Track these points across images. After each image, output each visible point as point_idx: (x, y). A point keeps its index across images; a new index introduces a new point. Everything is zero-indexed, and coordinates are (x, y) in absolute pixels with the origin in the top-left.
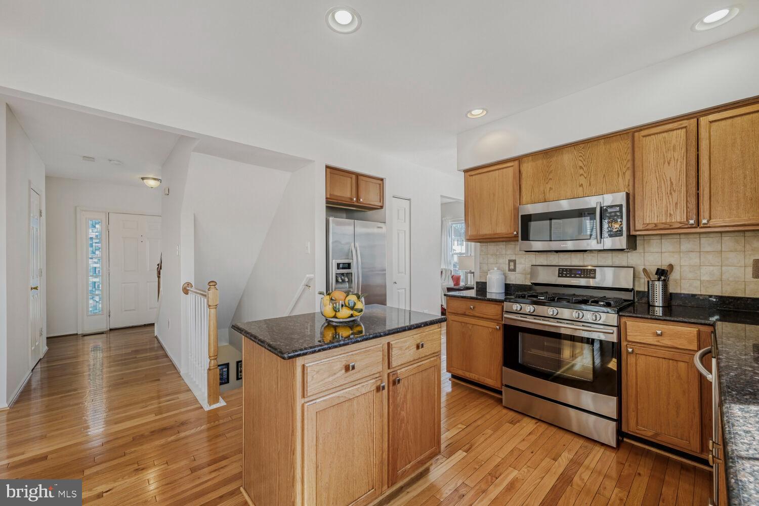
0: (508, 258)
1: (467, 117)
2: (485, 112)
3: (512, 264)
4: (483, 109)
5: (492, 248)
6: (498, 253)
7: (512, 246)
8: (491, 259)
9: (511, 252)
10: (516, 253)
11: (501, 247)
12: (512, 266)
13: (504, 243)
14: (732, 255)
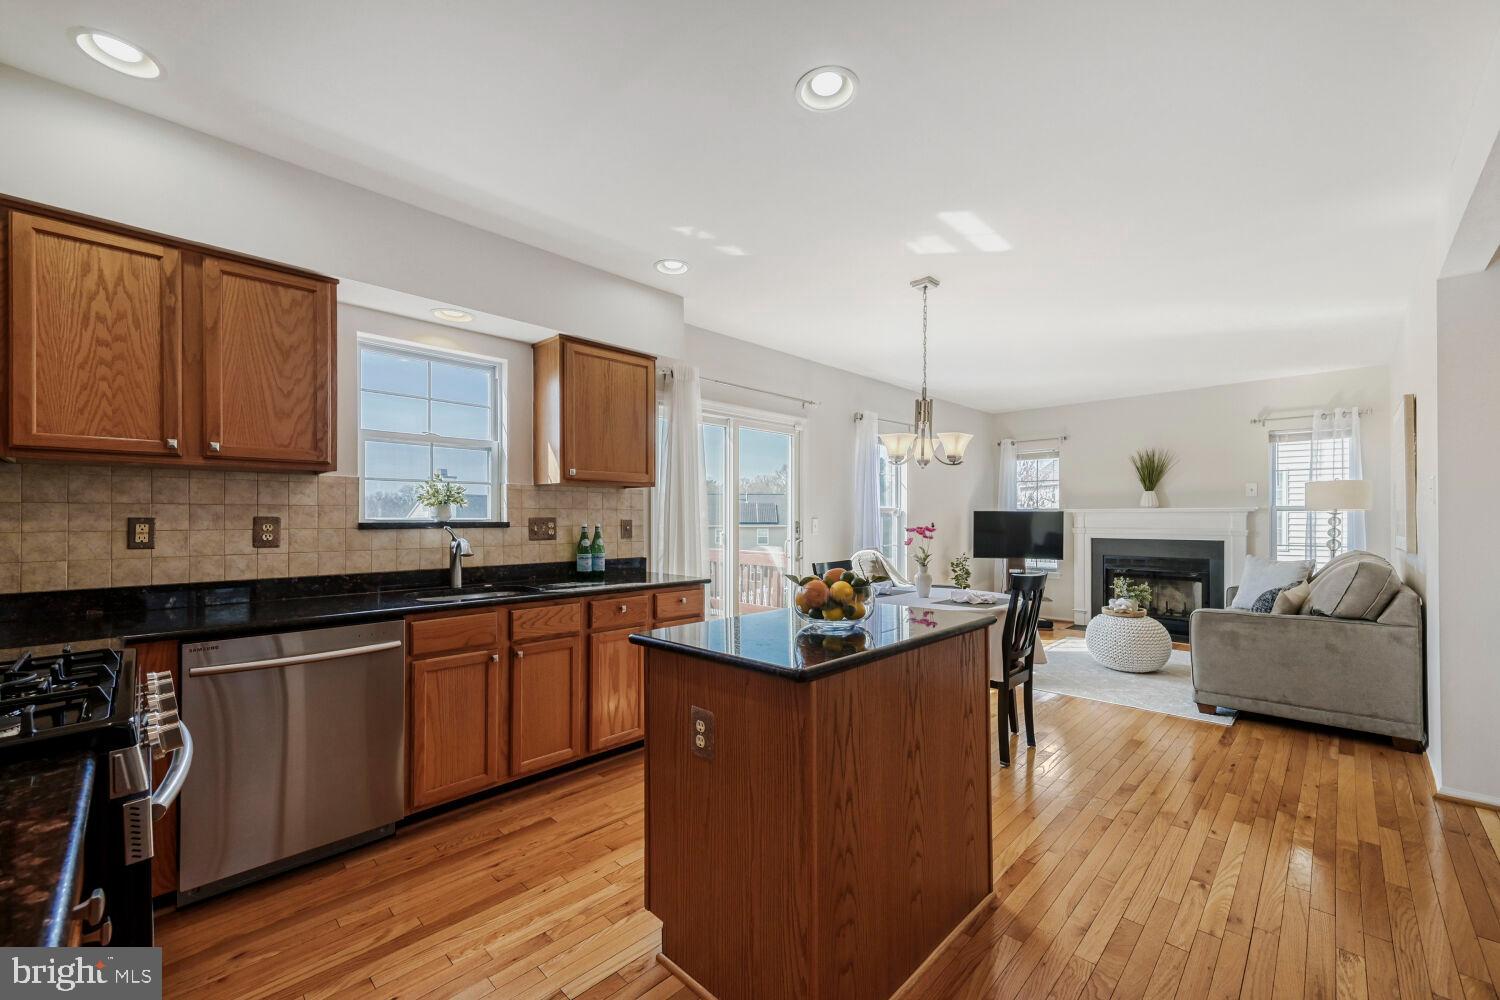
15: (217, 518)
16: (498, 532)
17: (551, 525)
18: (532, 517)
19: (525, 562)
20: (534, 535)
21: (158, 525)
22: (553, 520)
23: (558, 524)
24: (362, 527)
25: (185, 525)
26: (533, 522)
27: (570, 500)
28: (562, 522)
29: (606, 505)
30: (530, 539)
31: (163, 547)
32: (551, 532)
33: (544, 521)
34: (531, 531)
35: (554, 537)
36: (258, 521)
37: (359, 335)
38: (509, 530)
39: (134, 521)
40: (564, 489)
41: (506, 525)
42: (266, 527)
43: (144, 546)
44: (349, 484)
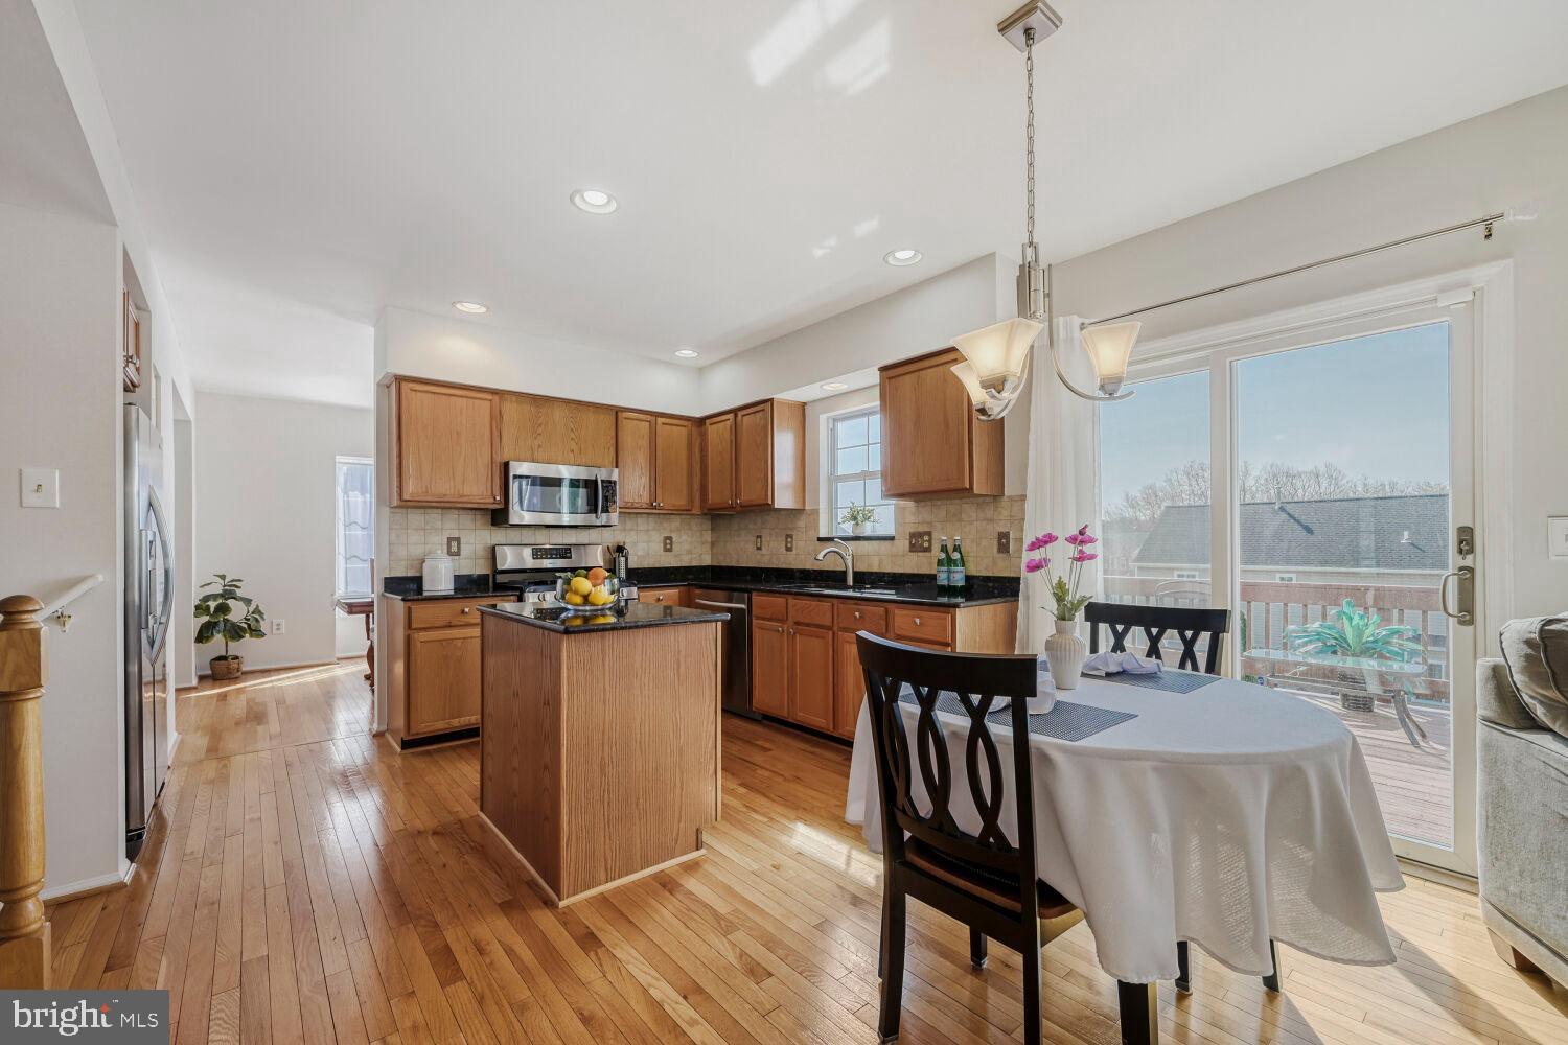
0: (448, 534)
1: (456, 308)
2: (485, 310)
3: (454, 544)
4: (482, 306)
5: (416, 518)
6: (428, 527)
7: (453, 516)
8: (415, 538)
9: (452, 524)
10: (461, 527)
11: (435, 517)
12: (453, 547)
13: (440, 511)
14: (653, 533)
15: (776, 536)
16: (888, 545)
17: (926, 538)
18: (912, 530)
19: (905, 571)
20: (913, 548)
21: (763, 539)
22: (929, 534)
23: (933, 537)
24: (820, 540)
25: (767, 539)
26: (913, 535)
27: (944, 513)
28: (936, 535)
29: (982, 516)
30: (911, 551)
31: (764, 550)
32: (926, 545)
33: (920, 535)
34: (911, 543)
35: (928, 550)
36: (788, 536)
37: (823, 418)
38: (896, 542)
39: (758, 537)
40: (939, 502)
41: (892, 539)
42: (789, 540)
43: (759, 548)
44: (816, 512)
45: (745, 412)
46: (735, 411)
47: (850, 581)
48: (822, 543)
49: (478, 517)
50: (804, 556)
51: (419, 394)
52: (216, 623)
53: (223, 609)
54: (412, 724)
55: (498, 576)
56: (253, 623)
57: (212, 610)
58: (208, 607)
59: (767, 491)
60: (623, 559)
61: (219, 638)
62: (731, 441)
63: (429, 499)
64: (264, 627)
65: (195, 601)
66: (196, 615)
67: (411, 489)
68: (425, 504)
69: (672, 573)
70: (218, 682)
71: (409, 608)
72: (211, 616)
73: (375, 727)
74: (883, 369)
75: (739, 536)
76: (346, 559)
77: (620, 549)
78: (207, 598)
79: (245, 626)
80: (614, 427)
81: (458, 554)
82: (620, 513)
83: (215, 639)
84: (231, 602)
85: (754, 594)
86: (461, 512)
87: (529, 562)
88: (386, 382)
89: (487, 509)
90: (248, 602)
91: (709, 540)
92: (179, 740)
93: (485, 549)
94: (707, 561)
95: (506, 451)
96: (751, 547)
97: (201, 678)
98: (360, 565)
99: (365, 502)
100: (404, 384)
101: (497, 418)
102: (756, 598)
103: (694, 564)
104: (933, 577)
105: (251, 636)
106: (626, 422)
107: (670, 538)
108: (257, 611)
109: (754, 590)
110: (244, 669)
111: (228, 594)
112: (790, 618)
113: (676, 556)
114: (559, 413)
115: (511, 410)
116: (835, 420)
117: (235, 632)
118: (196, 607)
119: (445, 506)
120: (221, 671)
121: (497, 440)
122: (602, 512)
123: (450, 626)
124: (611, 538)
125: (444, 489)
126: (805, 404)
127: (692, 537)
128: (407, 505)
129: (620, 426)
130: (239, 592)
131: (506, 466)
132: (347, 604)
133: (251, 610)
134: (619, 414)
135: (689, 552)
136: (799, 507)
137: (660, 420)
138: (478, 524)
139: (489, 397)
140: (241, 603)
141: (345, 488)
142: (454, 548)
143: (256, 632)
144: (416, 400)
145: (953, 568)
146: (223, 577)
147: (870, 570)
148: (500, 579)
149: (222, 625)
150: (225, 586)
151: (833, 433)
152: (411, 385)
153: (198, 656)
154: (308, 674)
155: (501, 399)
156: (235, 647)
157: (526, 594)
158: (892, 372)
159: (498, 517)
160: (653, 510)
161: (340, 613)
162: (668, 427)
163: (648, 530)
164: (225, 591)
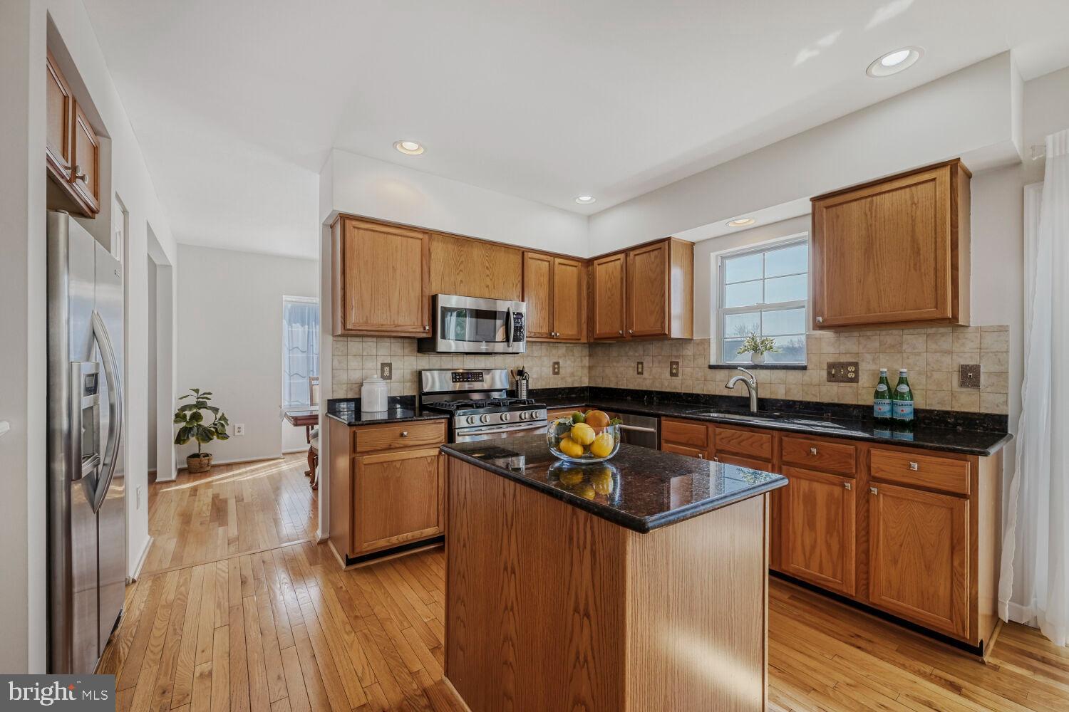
0: (381, 360)
1: (396, 148)
2: (422, 151)
3: (387, 369)
4: (420, 145)
5: (355, 345)
6: (365, 354)
7: (386, 344)
8: (354, 363)
9: (384, 351)
10: (392, 354)
11: (370, 344)
12: (386, 371)
13: (375, 339)
14: (545, 359)
15: (659, 362)
16: (798, 374)
17: (851, 368)
18: (831, 360)
19: (821, 401)
20: (832, 378)
21: (645, 365)
22: (856, 364)
23: (860, 368)
24: (711, 367)
25: (651, 365)
26: (832, 366)
27: (877, 344)
28: (863, 367)
29: (933, 346)
30: (829, 381)
31: (646, 374)
32: (851, 375)
33: (842, 365)
34: (829, 373)
35: (855, 380)
36: (672, 363)
37: (713, 255)
38: (808, 372)
39: (638, 363)
40: (869, 333)
41: (804, 368)
42: (674, 366)
43: (641, 373)
44: (706, 342)
45: (638, 252)
46: (626, 252)
47: (754, 408)
48: (713, 371)
49: (406, 345)
50: (691, 380)
51: (361, 231)
52: (191, 429)
53: (196, 417)
54: (357, 544)
55: (423, 397)
56: (219, 428)
57: (188, 418)
58: (185, 416)
59: (663, 322)
60: (524, 382)
61: (193, 440)
62: (622, 279)
63: (369, 328)
64: (228, 430)
65: (174, 410)
66: (176, 422)
67: (354, 319)
68: (365, 333)
69: (560, 393)
70: (192, 475)
71: (355, 433)
72: (187, 422)
73: (319, 534)
74: (814, 200)
75: (618, 362)
76: (290, 376)
77: (521, 373)
78: (184, 408)
79: (213, 430)
80: (520, 266)
81: (390, 378)
82: (527, 342)
83: (190, 441)
84: (202, 412)
85: (663, 418)
86: (392, 340)
87: (450, 386)
88: (331, 222)
89: (414, 338)
90: (216, 410)
91: (587, 365)
92: (152, 541)
93: (412, 373)
94: (585, 383)
95: (434, 284)
96: (631, 373)
97: (180, 471)
98: (301, 381)
99: (304, 332)
100: (348, 222)
101: (426, 255)
102: (664, 422)
103: (576, 385)
104: (870, 409)
105: (218, 438)
106: (531, 262)
107: (558, 363)
108: (223, 418)
109: (664, 415)
110: (213, 463)
111: (200, 405)
112: (711, 445)
113: (562, 379)
114: (477, 253)
115: (438, 249)
116: (723, 258)
117: (206, 435)
118: (176, 415)
119: (380, 335)
120: (195, 467)
121: (426, 276)
122: (514, 341)
123: (390, 448)
124: (513, 363)
125: (381, 319)
126: (694, 244)
127: (575, 361)
128: (349, 334)
129: (525, 264)
130: (209, 403)
131: (434, 299)
132: (293, 417)
133: (218, 417)
134: (526, 253)
135: (572, 375)
136: (687, 336)
137: (558, 260)
138: (407, 351)
139: (420, 236)
140: (210, 412)
141: (290, 320)
142: (387, 373)
143: (223, 436)
144: (357, 236)
145: (899, 402)
146: (197, 391)
147: (774, 397)
148: (426, 401)
149: (195, 429)
150: (198, 398)
151: (722, 268)
152: (354, 223)
153: (178, 452)
154: (261, 468)
155: (430, 239)
156: (206, 448)
157: (456, 418)
158: (826, 203)
159: (426, 345)
160: (549, 339)
161: (287, 425)
162: (563, 267)
163: (541, 357)
164: (198, 402)
